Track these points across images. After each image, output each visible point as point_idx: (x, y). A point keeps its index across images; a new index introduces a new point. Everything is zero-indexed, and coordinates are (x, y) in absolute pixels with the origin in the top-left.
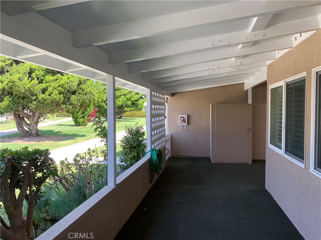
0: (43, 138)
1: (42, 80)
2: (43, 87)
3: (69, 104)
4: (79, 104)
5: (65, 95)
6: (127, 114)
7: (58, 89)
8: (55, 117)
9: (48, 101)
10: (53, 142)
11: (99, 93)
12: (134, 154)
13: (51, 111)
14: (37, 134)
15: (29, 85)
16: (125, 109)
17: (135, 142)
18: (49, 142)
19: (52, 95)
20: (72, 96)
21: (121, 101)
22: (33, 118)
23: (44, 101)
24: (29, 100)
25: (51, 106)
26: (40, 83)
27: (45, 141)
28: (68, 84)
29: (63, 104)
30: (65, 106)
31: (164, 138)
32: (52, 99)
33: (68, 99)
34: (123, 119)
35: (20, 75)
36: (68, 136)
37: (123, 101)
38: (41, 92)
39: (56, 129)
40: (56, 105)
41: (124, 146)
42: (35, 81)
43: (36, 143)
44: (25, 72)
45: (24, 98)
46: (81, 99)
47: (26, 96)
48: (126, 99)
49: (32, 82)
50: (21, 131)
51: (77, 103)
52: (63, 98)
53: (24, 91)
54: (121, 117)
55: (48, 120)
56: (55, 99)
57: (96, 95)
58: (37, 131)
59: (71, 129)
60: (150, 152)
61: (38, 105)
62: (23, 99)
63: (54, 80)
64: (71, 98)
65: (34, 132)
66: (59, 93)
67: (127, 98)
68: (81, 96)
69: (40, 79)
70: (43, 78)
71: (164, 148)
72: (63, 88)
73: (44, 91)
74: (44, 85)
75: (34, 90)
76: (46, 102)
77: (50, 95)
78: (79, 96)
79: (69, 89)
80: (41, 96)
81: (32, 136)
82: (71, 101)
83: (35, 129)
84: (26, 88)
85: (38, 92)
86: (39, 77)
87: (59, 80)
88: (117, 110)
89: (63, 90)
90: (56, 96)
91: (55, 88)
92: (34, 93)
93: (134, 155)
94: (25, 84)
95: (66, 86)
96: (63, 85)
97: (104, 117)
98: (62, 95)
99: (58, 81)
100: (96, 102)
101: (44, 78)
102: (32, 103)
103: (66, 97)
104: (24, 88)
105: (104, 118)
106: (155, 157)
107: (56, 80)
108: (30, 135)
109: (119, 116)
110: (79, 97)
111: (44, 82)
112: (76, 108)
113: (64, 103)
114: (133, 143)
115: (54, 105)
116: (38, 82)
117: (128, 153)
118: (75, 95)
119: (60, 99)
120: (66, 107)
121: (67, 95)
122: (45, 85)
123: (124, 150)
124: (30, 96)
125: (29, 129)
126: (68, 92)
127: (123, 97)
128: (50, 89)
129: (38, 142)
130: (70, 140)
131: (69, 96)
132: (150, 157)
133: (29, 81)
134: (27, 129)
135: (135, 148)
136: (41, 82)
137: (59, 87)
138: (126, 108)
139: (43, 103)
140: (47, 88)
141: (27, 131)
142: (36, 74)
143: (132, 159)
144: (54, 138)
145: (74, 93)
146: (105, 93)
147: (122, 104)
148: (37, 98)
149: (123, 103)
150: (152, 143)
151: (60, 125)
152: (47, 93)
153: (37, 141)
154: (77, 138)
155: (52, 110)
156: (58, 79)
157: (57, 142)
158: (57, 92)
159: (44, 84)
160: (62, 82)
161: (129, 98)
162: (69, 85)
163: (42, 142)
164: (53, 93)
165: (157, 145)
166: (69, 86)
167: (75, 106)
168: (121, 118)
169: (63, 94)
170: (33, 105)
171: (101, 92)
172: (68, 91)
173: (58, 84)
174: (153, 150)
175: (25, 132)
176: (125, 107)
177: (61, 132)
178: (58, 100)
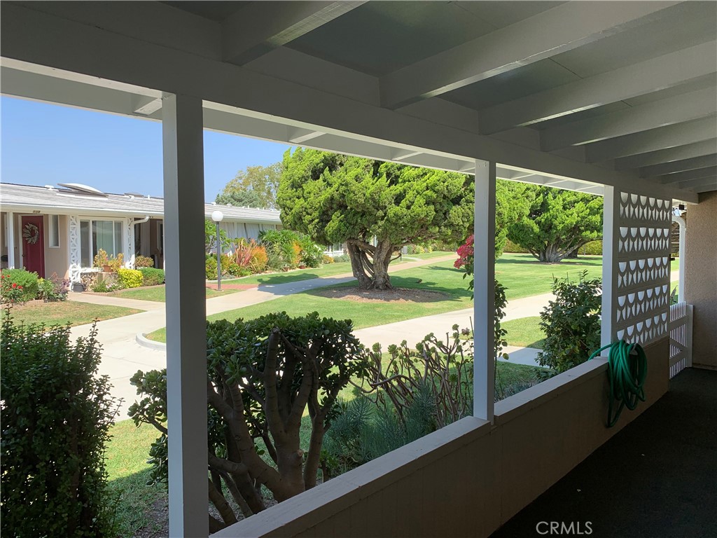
0: (396, 294)
1: (397, 177)
2: (398, 192)
3: (445, 226)
4: (467, 225)
5: (438, 206)
6: (592, 245)
7: (425, 195)
8: (431, 252)
9: (405, 220)
10: (414, 302)
11: (514, 198)
12: (572, 347)
13: (411, 240)
14: (386, 286)
15: (372, 188)
16: (584, 234)
17: (576, 320)
18: (407, 302)
19: (412, 207)
20: (454, 207)
21: (575, 215)
22: (380, 252)
23: (397, 220)
24: (372, 219)
25: (410, 230)
26: (392, 183)
27: (398, 299)
28: (444, 182)
29: (435, 225)
30: (437, 229)
31: (664, 316)
32: (412, 215)
33: (445, 214)
34: (580, 258)
35: (360, 170)
36: (444, 292)
37: (580, 215)
38: (393, 201)
39: (426, 277)
40: (420, 226)
41: (548, 327)
42: (383, 181)
43: (383, 302)
44: (366, 164)
45: (363, 214)
46: (470, 214)
47: (366, 210)
48: (588, 210)
49: (378, 183)
50: (358, 278)
51: (463, 222)
52: (435, 213)
53: (363, 200)
54: (576, 254)
55: (416, 257)
56: (419, 216)
57: (506, 204)
58: (387, 277)
59: (456, 278)
60: (610, 348)
61: (388, 228)
62: (362, 216)
63: (418, 176)
64: (451, 211)
65: (380, 280)
66: (426, 203)
67: (591, 209)
68: (471, 207)
69: (393, 176)
70: (398, 173)
71: (665, 342)
72: (434, 191)
73: (398, 199)
74: (398, 188)
75: (382, 198)
76: (401, 222)
77: (408, 208)
78: (466, 207)
79: (446, 194)
80: (393, 210)
81: (377, 288)
82: (450, 218)
83: (382, 274)
84: (367, 195)
85: (388, 202)
86: (392, 172)
87: (428, 175)
88: (564, 237)
89: (435, 195)
90: (421, 209)
91: (418, 193)
92: (381, 204)
93: (573, 350)
94: (366, 188)
95: (441, 187)
96: (435, 185)
97: (533, 254)
98: (432, 207)
99: (426, 177)
100: (506, 220)
101: (401, 173)
102: (376, 223)
103: (441, 211)
104: (364, 195)
105: (531, 254)
106: (622, 363)
107: (422, 176)
108: (373, 285)
109: (570, 252)
110: (468, 210)
111: (400, 180)
112: (461, 233)
113: (435, 223)
114: (570, 320)
115: (416, 226)
116: (389, 181)
117: (558, 346)
118: (459, 205)
119: (427, 216)
120: (439, 232)
121: (443, 207)
122: (400, 188)
123: (549, 336)
124: (373, 209)
125: (373, 274)
126: (443, 198)
127: (580, 206)
128: (409, 196)
129: (386, 302)
130: (448, 301)
131: (446, 208)
132: (608, 361)
133: (375, 180)
134: (370, 276)
135: (575, 333)
136: (394, 181)
137: (427, 189)
138: (588, 232)
139: (395, 222)
140: (405, 193)
141: (369, 278)
142: (386, 167)
143: (567, 360)
144: (417, 295)
145: (456, 201)
146: (527, 197)
147: (577, 222)
148: (385, 214)
149: (579, 219)
150: (617, 325)
151: (436, 268)
152: (404, 203)
153: (385, 300)
154: (463, 298)
155: (413, 238)
156: (426, 174)
157: (420, 304)
158: (422, 201)
159: (399, 185)
160: (434, 178)
161: (597, 207)
162: (446, 184)
163: (392, 302)
164: (416, 203)
165: (635, 332)
166: (447, 186)
167: (459, 229)
168: (576, 257)
169: (434, 203)
170: (379, 227)
171: (519, 195)
172: (445, 197)
173: (425, 184)
174: (618, 344)
175: (366, 280)
176: (586, 230)
177: (434, 284)
178: (423, 216)
